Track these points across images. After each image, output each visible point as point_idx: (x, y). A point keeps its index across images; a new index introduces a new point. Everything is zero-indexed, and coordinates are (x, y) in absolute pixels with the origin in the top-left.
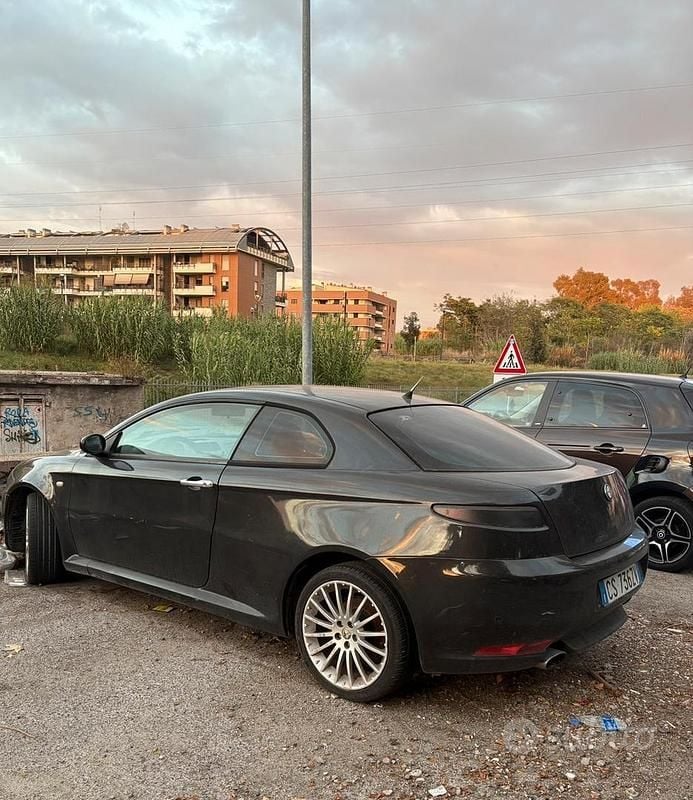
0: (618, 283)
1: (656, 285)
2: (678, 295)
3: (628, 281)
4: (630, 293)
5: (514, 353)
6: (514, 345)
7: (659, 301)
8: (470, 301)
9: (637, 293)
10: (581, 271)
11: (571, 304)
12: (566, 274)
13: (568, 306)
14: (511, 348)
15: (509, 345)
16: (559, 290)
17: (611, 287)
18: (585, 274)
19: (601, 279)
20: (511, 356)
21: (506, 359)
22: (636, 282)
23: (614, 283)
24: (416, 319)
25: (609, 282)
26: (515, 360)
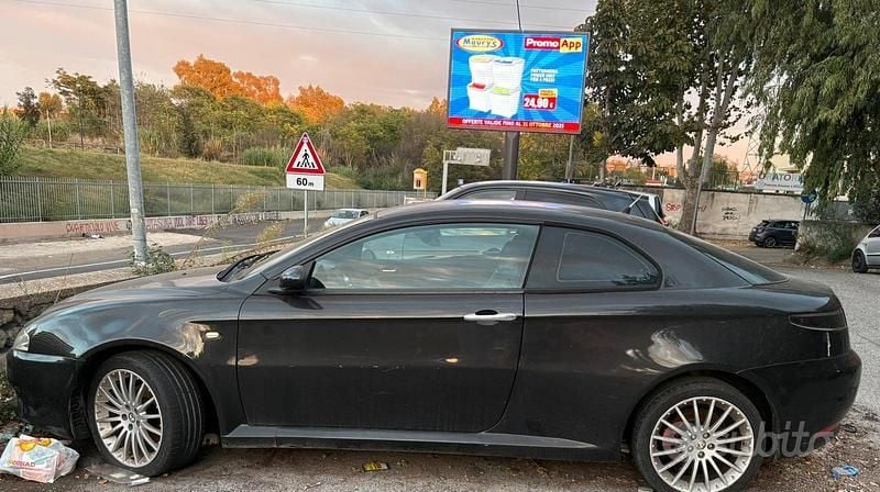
0: (240, 75)
1: (276, 83)
2: (297, 94)
3: (249, 75)
4: (253, 88)
5: (309, 152)
6: (309, 144)
7: (280, 99)
8: (91, 80)
9: (259, 88)
10: (201, 58)
11: (202, 93)
12: (186, 60)
13: (199, 95)
14: (305, 147)
15: (302, 143)
16: (180, 76)
17: (234, 79)
18: (205, 62)
19: (222, 70)
20: (306, 155)
21: (300, 158)
22: (257, 76)
23: (237, 76)
24: (33, 96)
25: (232, 73)
26: (311, 159)
